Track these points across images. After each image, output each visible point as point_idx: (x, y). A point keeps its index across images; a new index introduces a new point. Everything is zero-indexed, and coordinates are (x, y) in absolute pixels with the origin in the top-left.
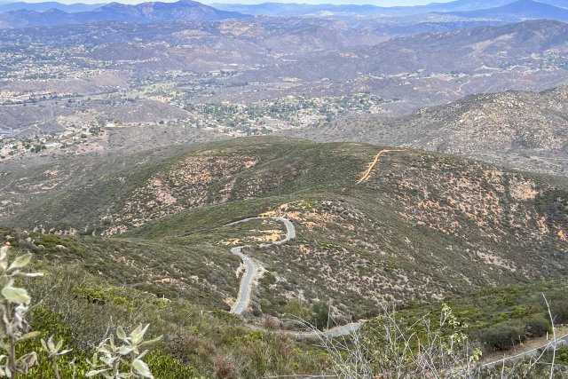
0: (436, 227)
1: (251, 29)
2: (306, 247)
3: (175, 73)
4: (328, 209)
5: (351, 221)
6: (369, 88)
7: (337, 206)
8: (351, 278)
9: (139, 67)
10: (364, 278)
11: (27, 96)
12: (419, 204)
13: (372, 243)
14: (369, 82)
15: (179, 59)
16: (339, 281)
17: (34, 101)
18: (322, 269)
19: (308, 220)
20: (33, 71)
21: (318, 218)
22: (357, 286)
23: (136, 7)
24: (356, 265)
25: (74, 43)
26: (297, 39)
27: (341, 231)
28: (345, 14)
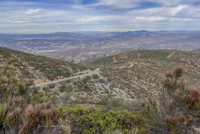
0: (192, 73)
1: (157, 35)
2: (131, 70)
3: (138, 43)
4: (149, 62)
5: (156, 66)
6: (182, 46)
7: (153, 61)
8: (145, 83)
9: (131, 42)
10: (151, 84)
11: (109, 47)
12: (186, 66)
13: (162, 74)
14: (182, 45)
15: (140, 41)
16: (139, 84)
17: (110, 48)
18: (133, 79)
19: (140, 65)
20: (111, 43)
21: (145, 64)
22: (146, 87)
23: (133, 32)
24: (149, 79)
25: (120, 38)
26: (167, 37)
27: (152, 69)
28: (179, 32)
